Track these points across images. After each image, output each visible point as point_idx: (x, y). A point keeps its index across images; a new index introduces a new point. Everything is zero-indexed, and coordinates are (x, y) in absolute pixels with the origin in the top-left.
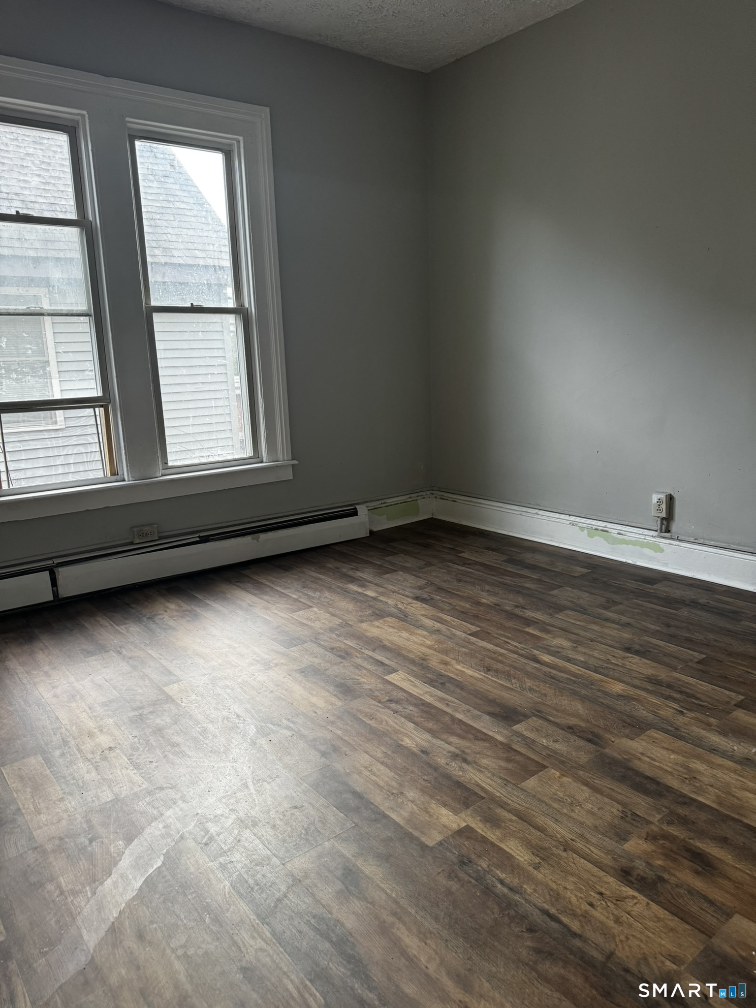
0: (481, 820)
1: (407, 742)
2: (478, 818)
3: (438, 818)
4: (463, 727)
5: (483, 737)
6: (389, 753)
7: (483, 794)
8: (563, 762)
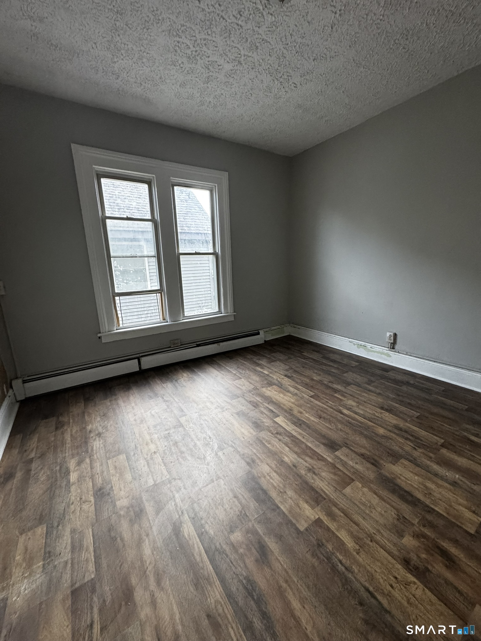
0: (325, 515)
1: (286, 459)
2: (324, 513)
3: (304, 511)
4: (312, 451)
5: (322, 458)
6: (278, 465)
7: (325, 496)
8: (361, 477)
